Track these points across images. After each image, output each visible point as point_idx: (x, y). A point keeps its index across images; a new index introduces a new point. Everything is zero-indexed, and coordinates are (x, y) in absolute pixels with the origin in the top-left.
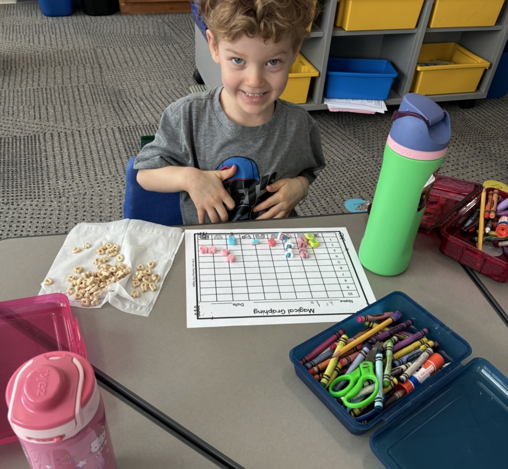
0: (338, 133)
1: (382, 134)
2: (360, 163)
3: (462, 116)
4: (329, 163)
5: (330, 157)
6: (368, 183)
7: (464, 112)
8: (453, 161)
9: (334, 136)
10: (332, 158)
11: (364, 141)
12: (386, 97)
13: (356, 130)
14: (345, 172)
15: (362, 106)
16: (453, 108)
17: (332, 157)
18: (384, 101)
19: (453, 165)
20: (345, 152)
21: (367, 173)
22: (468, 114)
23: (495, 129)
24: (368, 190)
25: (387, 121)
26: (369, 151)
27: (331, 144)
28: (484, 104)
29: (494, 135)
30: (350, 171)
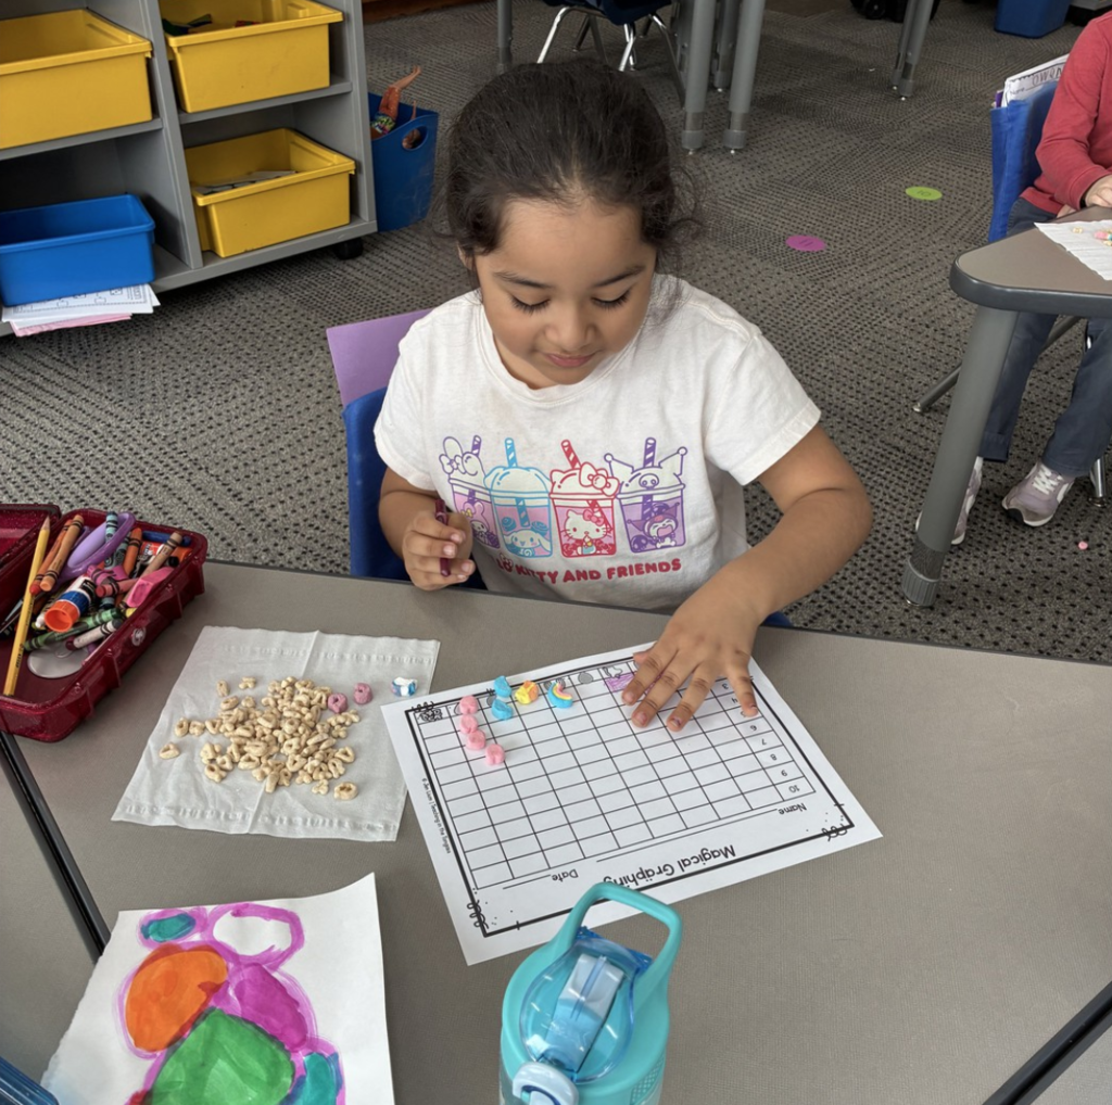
0: (58, 379)
1: (164, 357)
2: (110, 439)
3: (341, 278)
4: (34, 458)
5: (36, 442)
6: (128, 482)
7: (346, 268)
8: (321, 381)
9: (49, 388)
10: (41, 444)
11: (120, 383)
12: (149, 275)
13: (103, 362)
14: (73, 469)
15: (98, 307)
16: (323, 264)
17: (41, 441)
18: (150, 284)
19: (320, 391)
20: (75, 421)
21: (126, 458)
22: (353, 271)
23: (407, 292)
24: (127, 498)
25: (176, 326)
26: (131, 404)
27: (41, 410)
28: (388, 242)
29: (405, 305)
30: (84, 464)
